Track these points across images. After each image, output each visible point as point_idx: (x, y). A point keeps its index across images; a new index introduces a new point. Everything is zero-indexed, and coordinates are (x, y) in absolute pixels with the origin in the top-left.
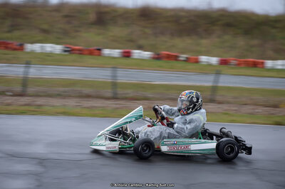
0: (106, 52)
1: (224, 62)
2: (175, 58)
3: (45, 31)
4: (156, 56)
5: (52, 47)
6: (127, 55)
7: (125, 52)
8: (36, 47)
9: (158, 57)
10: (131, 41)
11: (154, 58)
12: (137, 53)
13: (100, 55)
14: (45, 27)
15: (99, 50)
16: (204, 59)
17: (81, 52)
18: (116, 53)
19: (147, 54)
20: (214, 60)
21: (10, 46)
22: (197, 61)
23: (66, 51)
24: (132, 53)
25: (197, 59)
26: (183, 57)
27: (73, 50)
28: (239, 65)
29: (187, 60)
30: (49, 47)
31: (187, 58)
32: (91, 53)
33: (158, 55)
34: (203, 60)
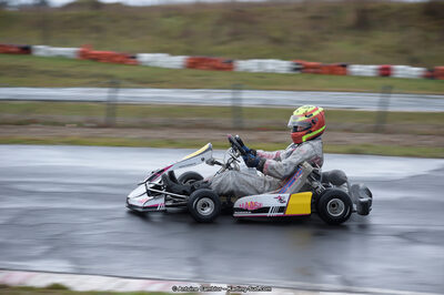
0: (356, 69)
3: (277, 41)
4: (429, 74)
7: (383, 69)
8: (252, 65)
9: (432, 75)
10: (404, 52)
11: (426, 77)
12: (403, 70)
13: (345, 73)
15: (344, 66)
17: (317, 70)
18: (368, 70)
19: (415, 71)
21: (212, 64)
23: (296, 69)
24: (393, 70)
27: (307, 67)
30: (271, 65)
32: (332, 71)
33: (433, 71)
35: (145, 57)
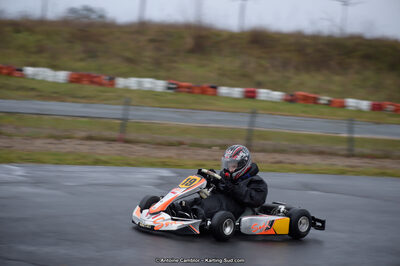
0: (223, 90)
1: (377, 108)
2: (315, 101)
3: (130, 61)
4: (289, 98)
5: (152, 83)
6: (251, 95)
7: (247, 92)
8: (132, 83)
9: (291, 99)
10: (245, 76)
11: (286, 100)
12: (264, 94)
13: (215, 94)
14: (128, 54)
15: (215, 88)
16: (351, 102)
17: (190, 90)
18: (237, 92)
19: (277, 95)
20: (365, 105)
21: (95, 80)
22: (343, 106)
23: (169, 88)
24: (258, 93)
25: (343, 102)
26: (324, 99)
27: (180, 87)
28: (396, 111)
29: (330, 104)
30: (148, 83)
31: (329, 101)
32: (203, 91)
33: (292, 96)
34: (351, 104)
35: (29, 71)
